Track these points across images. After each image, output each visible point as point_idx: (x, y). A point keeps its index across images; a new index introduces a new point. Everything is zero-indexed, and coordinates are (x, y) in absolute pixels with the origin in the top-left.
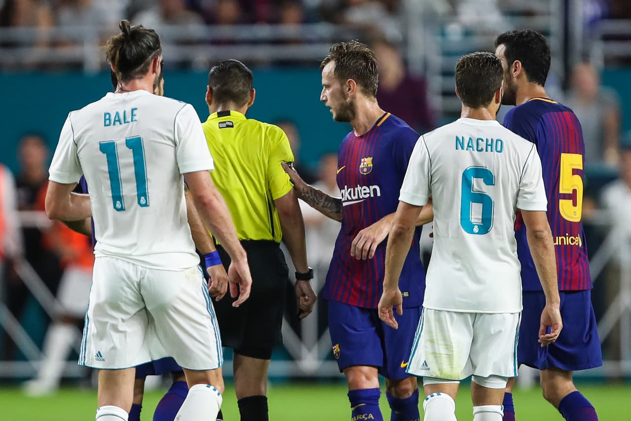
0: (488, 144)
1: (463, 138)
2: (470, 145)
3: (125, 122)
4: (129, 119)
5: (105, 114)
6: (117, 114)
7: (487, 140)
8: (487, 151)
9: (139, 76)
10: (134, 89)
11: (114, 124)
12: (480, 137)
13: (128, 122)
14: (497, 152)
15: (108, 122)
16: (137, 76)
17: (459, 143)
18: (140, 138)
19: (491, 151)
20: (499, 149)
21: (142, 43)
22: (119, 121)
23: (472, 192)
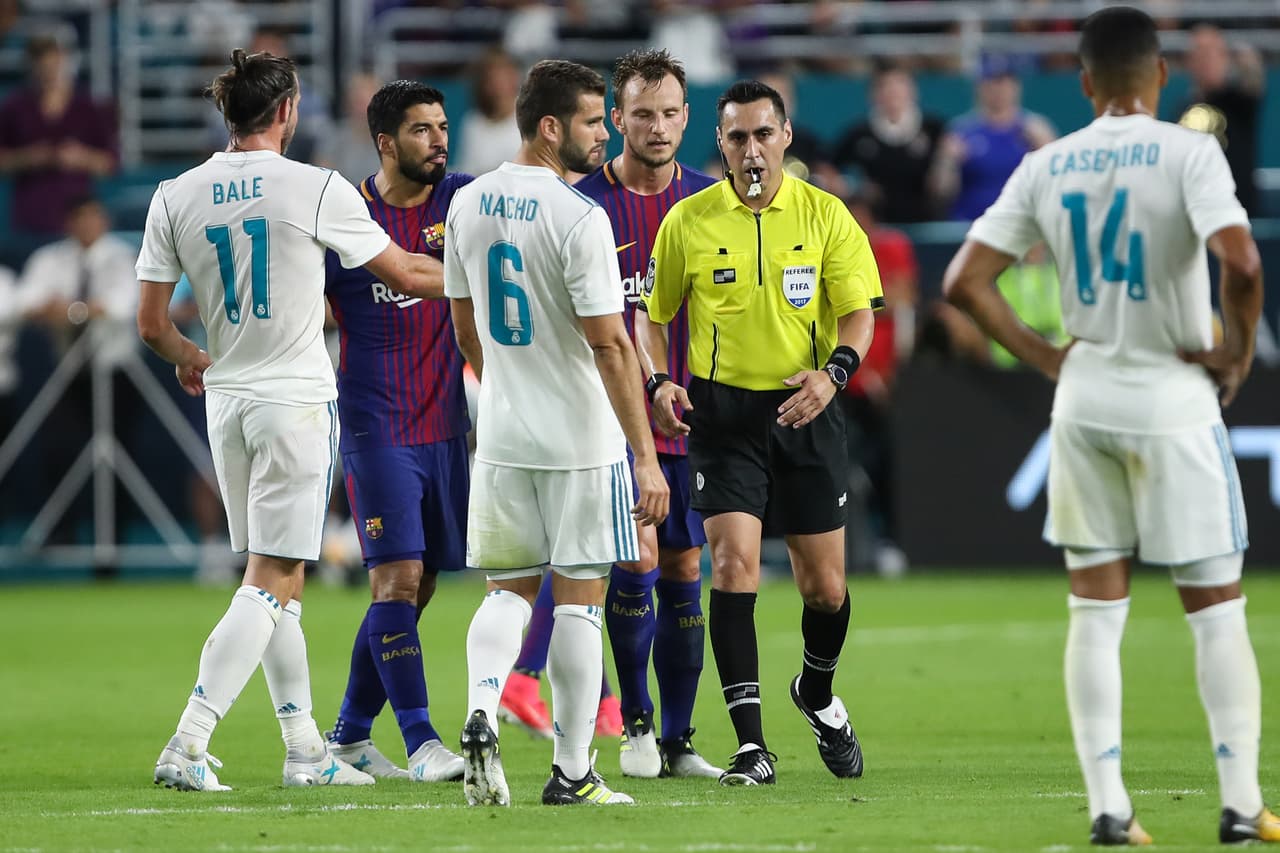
0: (520, 206)
1: (491, 197)
3: (244, 198)
4: (249, 191)
5: (215, 186)
6: (232, 184)
7: (517, 200)
8: (516, 218)
9: (261, 129)
10: (254, 148)
11: (228, 201)
12: (510, 196)
13: (249, 197)
14: (528, 219)
15: (219, 197)
16: (256, 130)
17: (484, 204)
18: (264, 220)
19: (521, 218)
20: (531, 215)
21: (263, 83)
22: (236, 196)
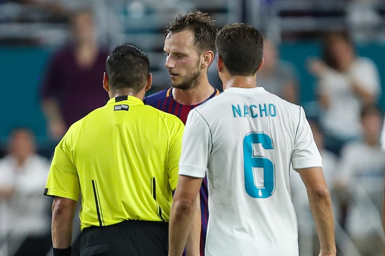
0: (262, 109)
1: (238, 106)
2: (246, 111)
7: (260, 106)
8: (261, 116)
12: (252, 104)
14: (272, 116)
17: (236, 111)
19: (266, 116)
20: (273, 113)
23: (252, 157)
